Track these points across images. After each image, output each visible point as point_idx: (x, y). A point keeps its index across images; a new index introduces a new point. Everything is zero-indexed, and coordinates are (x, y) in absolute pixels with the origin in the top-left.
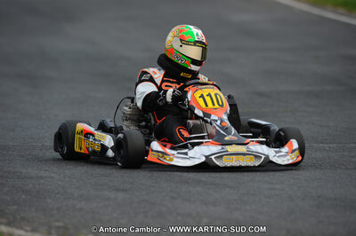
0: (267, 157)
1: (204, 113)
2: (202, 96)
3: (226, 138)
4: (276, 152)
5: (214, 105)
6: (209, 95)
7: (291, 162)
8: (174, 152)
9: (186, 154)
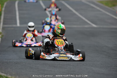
0: (71, 58)
1: (57, 46)
2: (58, 41)
3: (61, 52)
4: (75, 57)
5: (60, 44)
6: (60, 41)
7: (78, 59)
8: (47, 55)
9: (50, 56)
